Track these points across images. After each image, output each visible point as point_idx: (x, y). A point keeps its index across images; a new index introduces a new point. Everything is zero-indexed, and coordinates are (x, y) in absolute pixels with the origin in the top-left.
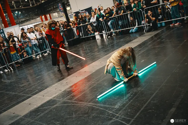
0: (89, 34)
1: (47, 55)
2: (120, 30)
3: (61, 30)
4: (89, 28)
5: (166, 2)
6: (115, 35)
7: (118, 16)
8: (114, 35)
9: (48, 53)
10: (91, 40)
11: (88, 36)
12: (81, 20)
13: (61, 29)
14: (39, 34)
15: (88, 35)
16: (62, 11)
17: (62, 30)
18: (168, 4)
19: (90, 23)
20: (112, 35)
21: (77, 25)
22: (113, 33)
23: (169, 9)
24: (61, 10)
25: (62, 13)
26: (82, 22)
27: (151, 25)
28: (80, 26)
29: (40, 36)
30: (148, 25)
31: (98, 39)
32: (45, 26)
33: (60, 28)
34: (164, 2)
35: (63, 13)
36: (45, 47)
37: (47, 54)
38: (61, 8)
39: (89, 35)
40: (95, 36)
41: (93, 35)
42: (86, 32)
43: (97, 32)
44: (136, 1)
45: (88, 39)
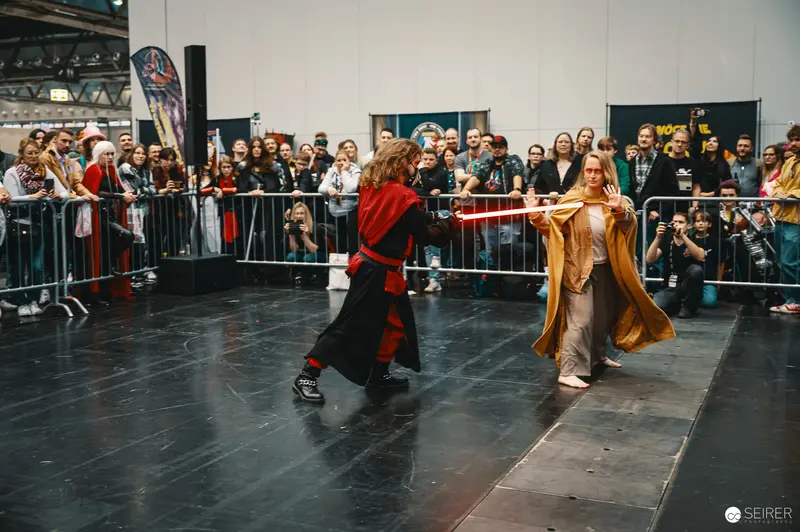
0: (289, 250)
1: (37, 315)
2: (487, 271)
3: (146, 193)
4: (300, 221)
5: (732, 195)
6: (440, 289)
7: (484, 199)
8: (434, 292)
9: (40, 306)
10: (293, 284)
11: (285, 263)
12: (257, 170)
13: (149, 184)
14: (27, 180)
15: (287, 254)
16: (153, 93)
17: (150, 193)
18: (745, 207)
19: (317, 197)
20: (427, 289)
21: (235, 189)
22: (432, 280)
23: (745, 232)
24: (152, 82)
25: (152, 99)
26: (261, 182)
27: (672, 285)
28: (245, 197)
29: (34, 191)
30: (648, 279)
31: (338, 290)
32: (65, 141)
33: (145, 179)
34: (724, 191)
35: (160, 104)
36: (39, 263)
37: (35, 309)
38: (153, 76)
39: (291, 255)
40: (328, 268)
41: (316, 264)
42: (277, 240)
43: (342, 251)
44: (608, 149)
45: (279, 278)
